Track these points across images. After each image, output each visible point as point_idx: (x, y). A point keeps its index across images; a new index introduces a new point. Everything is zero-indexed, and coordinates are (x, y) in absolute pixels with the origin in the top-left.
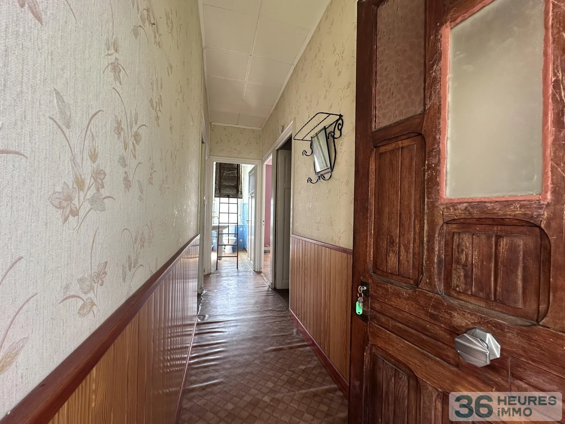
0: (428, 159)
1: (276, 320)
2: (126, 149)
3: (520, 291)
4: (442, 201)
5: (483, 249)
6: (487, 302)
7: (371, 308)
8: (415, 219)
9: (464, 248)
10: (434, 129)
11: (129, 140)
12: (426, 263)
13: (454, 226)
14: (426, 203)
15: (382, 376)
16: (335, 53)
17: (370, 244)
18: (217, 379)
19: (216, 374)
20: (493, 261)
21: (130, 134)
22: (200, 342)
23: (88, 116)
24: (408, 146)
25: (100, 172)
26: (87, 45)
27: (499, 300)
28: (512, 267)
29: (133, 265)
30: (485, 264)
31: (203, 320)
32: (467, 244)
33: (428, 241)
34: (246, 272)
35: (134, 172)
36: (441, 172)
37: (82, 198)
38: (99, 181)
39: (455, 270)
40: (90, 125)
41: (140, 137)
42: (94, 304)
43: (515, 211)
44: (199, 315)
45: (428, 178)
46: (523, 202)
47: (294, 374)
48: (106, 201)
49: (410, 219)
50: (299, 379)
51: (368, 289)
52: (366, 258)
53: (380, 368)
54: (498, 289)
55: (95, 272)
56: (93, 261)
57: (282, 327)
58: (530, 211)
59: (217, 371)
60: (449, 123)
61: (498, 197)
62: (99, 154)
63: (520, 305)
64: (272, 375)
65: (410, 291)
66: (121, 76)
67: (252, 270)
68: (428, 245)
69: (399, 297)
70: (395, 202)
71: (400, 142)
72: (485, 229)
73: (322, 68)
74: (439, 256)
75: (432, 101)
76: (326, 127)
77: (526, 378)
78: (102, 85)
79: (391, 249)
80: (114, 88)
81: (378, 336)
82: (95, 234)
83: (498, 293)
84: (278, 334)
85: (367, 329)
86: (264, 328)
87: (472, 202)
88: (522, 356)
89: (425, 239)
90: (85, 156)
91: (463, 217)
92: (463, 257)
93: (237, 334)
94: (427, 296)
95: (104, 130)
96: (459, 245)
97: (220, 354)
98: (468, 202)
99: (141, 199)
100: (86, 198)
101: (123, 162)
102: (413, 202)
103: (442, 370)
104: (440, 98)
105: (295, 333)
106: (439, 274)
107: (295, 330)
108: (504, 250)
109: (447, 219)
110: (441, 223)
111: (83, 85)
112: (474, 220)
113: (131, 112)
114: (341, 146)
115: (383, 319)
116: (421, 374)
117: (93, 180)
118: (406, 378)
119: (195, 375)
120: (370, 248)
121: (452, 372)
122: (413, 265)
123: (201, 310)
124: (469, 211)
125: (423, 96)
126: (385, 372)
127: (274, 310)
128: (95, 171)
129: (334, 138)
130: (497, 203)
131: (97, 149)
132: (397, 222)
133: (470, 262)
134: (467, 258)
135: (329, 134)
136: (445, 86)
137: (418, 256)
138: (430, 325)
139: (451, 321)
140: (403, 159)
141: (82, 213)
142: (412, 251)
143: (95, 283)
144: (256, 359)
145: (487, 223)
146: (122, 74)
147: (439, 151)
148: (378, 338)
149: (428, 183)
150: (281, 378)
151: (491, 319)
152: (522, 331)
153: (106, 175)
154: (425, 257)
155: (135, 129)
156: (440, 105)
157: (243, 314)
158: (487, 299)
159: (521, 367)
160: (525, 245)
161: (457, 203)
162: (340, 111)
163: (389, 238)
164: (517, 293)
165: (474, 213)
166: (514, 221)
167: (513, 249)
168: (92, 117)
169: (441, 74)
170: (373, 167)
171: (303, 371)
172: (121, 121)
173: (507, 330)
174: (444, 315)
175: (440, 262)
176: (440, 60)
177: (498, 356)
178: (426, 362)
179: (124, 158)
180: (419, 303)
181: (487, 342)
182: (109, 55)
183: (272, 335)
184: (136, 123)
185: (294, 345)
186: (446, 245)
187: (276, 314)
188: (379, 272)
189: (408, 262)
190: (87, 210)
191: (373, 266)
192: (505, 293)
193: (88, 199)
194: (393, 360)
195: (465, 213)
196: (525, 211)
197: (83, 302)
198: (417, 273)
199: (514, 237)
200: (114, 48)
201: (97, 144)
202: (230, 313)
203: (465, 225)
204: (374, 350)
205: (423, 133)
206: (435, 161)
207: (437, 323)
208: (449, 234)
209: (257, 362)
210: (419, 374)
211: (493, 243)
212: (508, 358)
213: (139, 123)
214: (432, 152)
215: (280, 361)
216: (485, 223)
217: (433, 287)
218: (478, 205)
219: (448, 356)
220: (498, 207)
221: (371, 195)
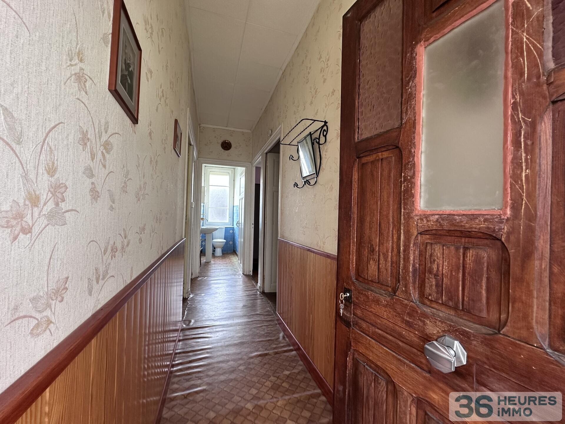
0: (404, 172)
1: (263, 325)
2: (93, 159)
3: (484, 300)
4: (417, 212)
5: (452, 260)
6: (456, 311)
7: (354, 315)
8: (393, 229)
9: (436, 258)
10: (410, 143)
11: (98, 150)
12: (402, 272)
13: (428, 236)
14: (402, 214)
15: (363, 381)
16: (321, 60)
17: (353, 252)
18: (200, 386)
19: (199, 382)
20: (461, 271)
21: (98, 144)
22: (184, 349)
23: (45, 129)
24: (386, 158)
25: (59, 186)
26: (44, 57)
27: (466, 309)
28: (477, 278)
29: (101, 277)
30: (454, 274)
31: (188, 325)
32: (439, 254)
33: (404, 251)
34: (235, 275)
35: (103, 182)
36: (416, 184)
37: (36, 215)
38: (59, 195)
39: (427, 279)
40: (47, 139)
41: (112, 145)
42: (51, 322)
43: (479, 224)
44: (185, 321)
45: (404, 190)
46: (486, 217)
47: (279, 380)
48: (67, 214)
49: (389, 229)
50: (283, 385)
51: (350, 296)
52: (349, 265)
53: (361, 373)
54: (465, 299)
55: (53, 289)
56: (51, 277)
57: (268, 332)
58: (492, 225)
59: (200, 378)
60: (423, 137)
61: (465, 210)
62: (59, 167)
63: (484, 314)
64: (256, 381)
65: (388, 299)
66: (87, 86)
67: (241, 273)
68: (404, 255)
69: (378, 304)
70: (375, 212)
71: (380, 154)
72: (454, 241)
73: (309, 74)
74: (414, 266)
75: (408, 116)
76: (312, 133)
77: (489, 384)
78: (62, 96)
79: (372, 257)
80: (79, 99)
81: (359, 342)
82: (53, 250)
83: (465, 303)
84: (264, 339)
85: (349, 335)
86: (251, 332)
87: (443, 214)
88: (485, 363)
89: (402, 249)
90: (40, 171)
91: (434, 228)
92: (435, 267)
93: (223, 339)
94: (403, 304)
95: (65, 142)
96: (431, 255)
97: (204, 360)
98: (439, 215)
99: (112, 208)
100: (42, 214)
101: (89, 172)
102: (391, 213)
103: (416, 376)
104: (415, 113)
105: (281, 338)
106: (414, 283)
107: (281, 335)
108: (470, 261)
109: (421, 230)
110: (416, 233)
111: (38, 99)
112: (445, 231)
113: (99, 121)
114: (326, 152)
115: (364, 325)
116: (398, 380)
117: (50, 195)
118: (384, 384)
119: (177, 383)
120: (352, 255)
121: (424, 377)
122: (391, 274)
123: (187, 315)
124: (440, 222)
125: (400, 110)
126: (365, 377)
127: (262, 315)
128: (53, 186)
129: (319, 144)
130: (464, 216)
131: (56, 163)
132: (377, 231)
133: (441, 272)
134: (438, 268)
135: (314, 140)
136: (420, 102)
137: (395, 264)
138: (406, 332)
139: (424, 328)
140: (382, 170)
141: (36, 230)
142: (390, 260)
143: (52, 300)
144: (240, 365)
145: (456, 235)
146: (88, 84)
147: (414, 164)
148: (359, 344)
149: (404, 194)
150: (265, 384)
151: (459, 327)
152: (485, 339)
153: (67, 188)
154: (401, 265)
155: (104, 138)
156: (415, 120)
157: (229, 318)
158: (456, 308)
159: (484, 374)
160: (489, 257)
161: (429, 215)
162: (324, 119)
163: (369, 246)
164: (481, 303)
165: (444, 225)
166: (479, 234)
167: (478, 261)
168: (50, 131)
169: (416, 90)
170: (355, 176)
171: (288, 377)
172: (87, 131)
173: (473, 338)
174: (418, 322)
175: (415, 270)
176: (415, 77)
177: (465, 363)
178: (402, 368)
179: (91, 169)
180: (396, 310)
181: (455, 349)
182: (71, 65)
183: (258, 340)
184: (106, 132)
185: (280, 350)
186: (420, 255)
187: (262, 318)
188: (361, 279)
189: (386, 270)
190: (43, 226)
191: (356, 273)
192: (471, 302)
193: (45, 215)
194: (373, 365)
195: (436, 225)
196: (488, 225)
197: (37, 322)
198: (395, 280)
199: (479, 249)
200: (78, 58)
201: (56, 158)
202: (217, 318)
203: (437, 236)
204: (356, 356)
205: (400, 146)
206: (410, 173)
207: (412, 330)
208: (423, 245)
209: (242, 368)
210: (396, 379)
211: (461, 254)
212: (473, 365)
213: (110, 132)
214: (408, 164)
215: (265, 367)
216: (454, 235)
217: (409, 295)
218: (448, 217)
219: (421, 362)
220: (465, 219)
221: (354, 204)
